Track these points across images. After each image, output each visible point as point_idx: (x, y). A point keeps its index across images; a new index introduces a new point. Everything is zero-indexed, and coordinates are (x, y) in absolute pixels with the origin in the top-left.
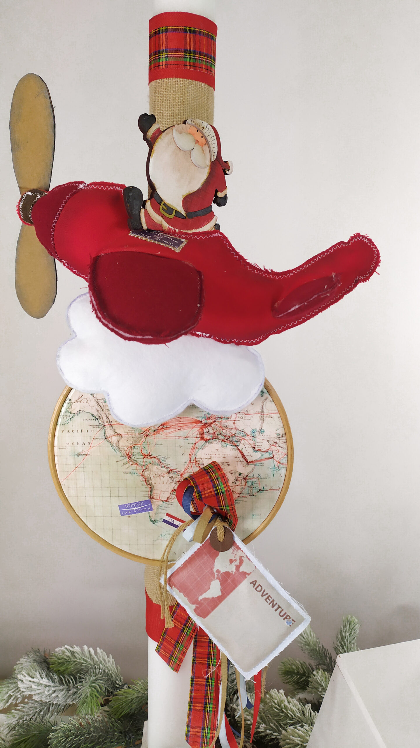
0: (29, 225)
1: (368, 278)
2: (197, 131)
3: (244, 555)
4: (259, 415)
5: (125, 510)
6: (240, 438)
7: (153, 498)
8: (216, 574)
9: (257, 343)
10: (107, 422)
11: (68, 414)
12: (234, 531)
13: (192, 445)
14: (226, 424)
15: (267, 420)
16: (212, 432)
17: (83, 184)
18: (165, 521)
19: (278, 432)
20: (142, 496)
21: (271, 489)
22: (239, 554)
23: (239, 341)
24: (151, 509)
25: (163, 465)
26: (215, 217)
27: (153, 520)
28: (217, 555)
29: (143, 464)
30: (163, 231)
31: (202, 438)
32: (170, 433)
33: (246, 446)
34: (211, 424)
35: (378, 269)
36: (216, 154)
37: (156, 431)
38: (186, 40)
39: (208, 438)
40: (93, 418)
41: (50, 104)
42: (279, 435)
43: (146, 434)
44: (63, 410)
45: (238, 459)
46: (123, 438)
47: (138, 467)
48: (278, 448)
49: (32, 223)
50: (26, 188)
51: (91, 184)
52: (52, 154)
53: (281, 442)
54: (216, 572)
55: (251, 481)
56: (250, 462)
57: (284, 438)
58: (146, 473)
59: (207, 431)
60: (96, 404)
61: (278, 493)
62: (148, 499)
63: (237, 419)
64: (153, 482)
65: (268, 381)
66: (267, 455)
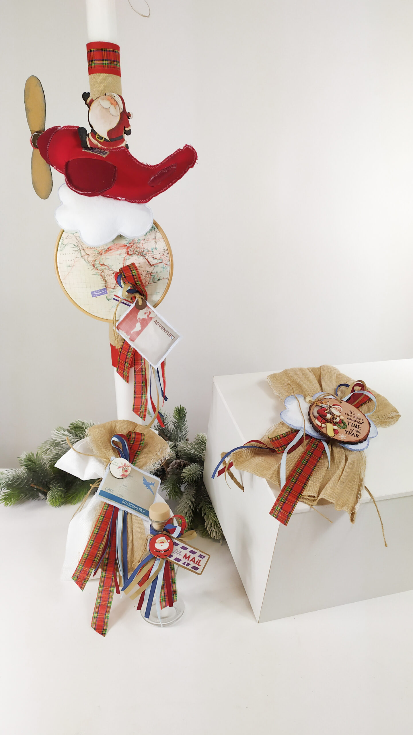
0: (36, 149)
1: (193, 166)
2: (112, 98)
3: (151, 310)
4: (154, 240)
5: (94, 294)
6: (146, 253)
7: (107, 287)
8: (138, 320)
9: (147, 202)
10: (82, 248)
11: (63, 245)
12: (147, 300)
13: (123, 258)
14: (139, 246)
15: (158, 243)
16: (132, 250)
17: (60, 127)
18: (114, 299)
19: (164, 248)
20: (102, 286)
21: (163, 279)
22: (149, 310)
23: (139, 201)
24: (107, 293)
25: (110, 270)
26: (125, 141)
27: (108, 298)
28: (139, 311)
29: (101, 269)
30: (98, 148)
31: (128, 254)
32: (113, 252)
33: (149, 257)
34: (131, 246)
35: (197, 161)
36: (122, 109)
37: (106, 252)
38: (103, 54)
39: (131, 254)
40: (75, 246)
41: (42, 89)
42: (165, 250)
43: (101, 254)
44: (60, 243)
45: (146, 264)
46: (90, 256)
47: (99, 271)
48: (165, 257)
49: (38, 148)
50: (34, 131)
51: (64, 127)
52: (45, 113)
53: (166, 254)
54: (138, 319)
55: (153, 275)
56: (152, 265)
57: (167, 251)
58: (103, 274)
59: (130, 250)
60: (75, 239)
61: (167, 281)
62: (105, 288)
63: (144, 243)
64: (106, 278)
65: (156, 222)
66: (160, 261)
